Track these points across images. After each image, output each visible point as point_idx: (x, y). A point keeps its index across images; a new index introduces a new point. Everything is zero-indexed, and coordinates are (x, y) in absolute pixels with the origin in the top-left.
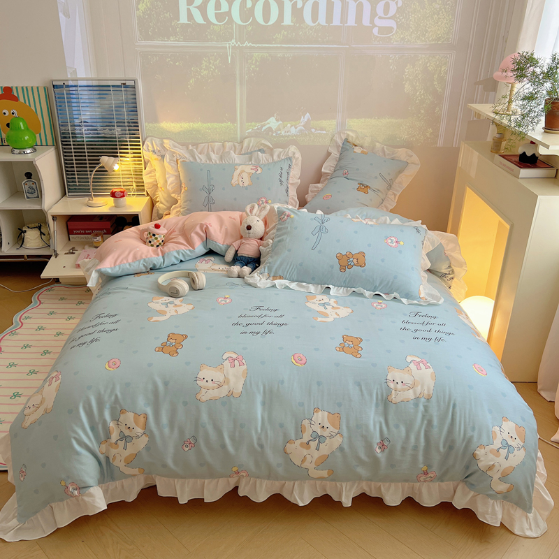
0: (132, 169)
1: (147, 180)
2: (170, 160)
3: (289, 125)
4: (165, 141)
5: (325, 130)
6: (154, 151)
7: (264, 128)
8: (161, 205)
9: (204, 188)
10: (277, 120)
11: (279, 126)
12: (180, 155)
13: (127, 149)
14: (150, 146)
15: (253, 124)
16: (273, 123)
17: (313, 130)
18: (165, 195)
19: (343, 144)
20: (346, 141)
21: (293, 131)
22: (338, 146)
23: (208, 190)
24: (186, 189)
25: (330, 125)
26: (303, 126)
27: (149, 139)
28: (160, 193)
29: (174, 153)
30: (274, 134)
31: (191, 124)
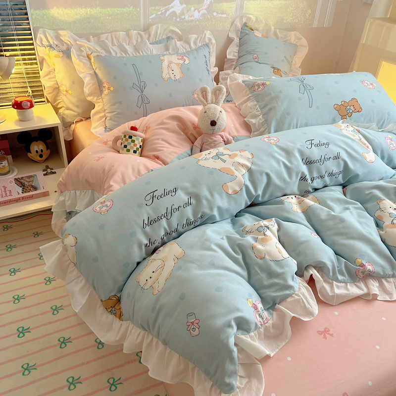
0: (24, 71)
1: (46, 82)
2: (79, 56)
3: (193, 9)
4: (61, 32)
5: (226, 13)
6: (51, 46)
7: (168, 13)
8: (67, 112)
9: (135, 86)
10: (181, 3)
11: (183, 10)
12: (90, 49)
13: (15, 45)
14: (44, 39)
15: (157, 8)
16: (177, 7)
17: (215, 14)
18: (74, 100)
19: (242, 28)
20: (245, 25)
21: (197, 15)
22: (237, 31)
23: (140, 88)
24: (112, 89)
25: (230, 8)
26: (206, 9)
27: (41, 31)
28: (64, 98)
29: (81, 46)
30: (178, 20)
31: (89, 9)
